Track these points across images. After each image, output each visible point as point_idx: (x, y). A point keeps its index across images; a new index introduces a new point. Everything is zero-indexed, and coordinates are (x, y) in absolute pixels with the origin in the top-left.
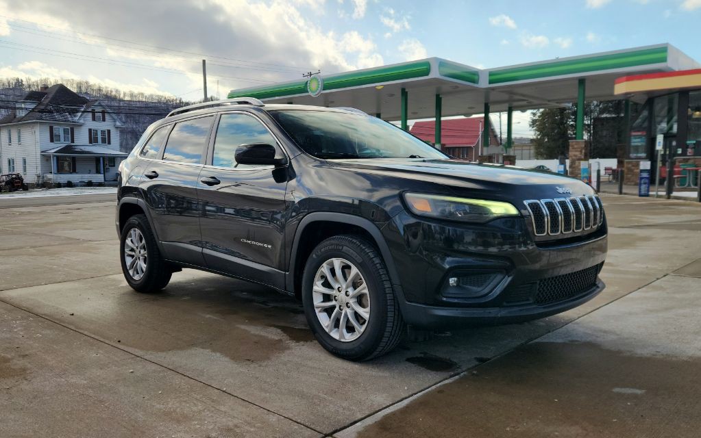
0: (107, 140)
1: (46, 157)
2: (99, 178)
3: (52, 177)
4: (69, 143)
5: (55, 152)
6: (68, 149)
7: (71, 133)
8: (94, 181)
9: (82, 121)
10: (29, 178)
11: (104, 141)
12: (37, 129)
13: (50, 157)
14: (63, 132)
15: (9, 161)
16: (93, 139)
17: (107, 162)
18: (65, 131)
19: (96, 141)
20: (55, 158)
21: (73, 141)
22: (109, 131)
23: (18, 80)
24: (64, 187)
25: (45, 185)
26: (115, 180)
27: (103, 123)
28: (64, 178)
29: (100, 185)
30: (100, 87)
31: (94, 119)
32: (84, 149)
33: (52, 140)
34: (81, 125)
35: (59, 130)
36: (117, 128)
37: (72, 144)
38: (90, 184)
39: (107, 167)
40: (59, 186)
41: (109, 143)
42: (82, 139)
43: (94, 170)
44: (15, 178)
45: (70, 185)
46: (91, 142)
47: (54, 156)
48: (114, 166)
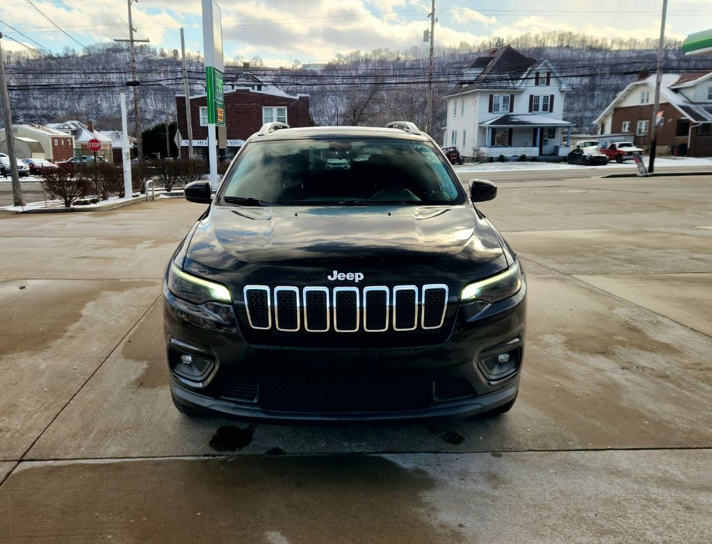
0: (549, 106)
1: (482, 129)
2: (534, 151)
3: (487, 151)
4: (507, 112)
5: (491, 124)
6: (505, 120)
7: (510, 102)
8: (527, 155)
9: (523, 87)
10: (466, 151)
11: (545, 109)
12: (478, 98)
13: (486, 129)
14: (502, 101)
15: (453, 133)
16: (533, 107)
17: (546, 133)
18: (505, 100)
19: (537, 109)
20: (491, 130)
21: (511, 110)
22: (552, 97)
23: (499, 40)
24: (496, 161)
25: (478, 159)
26: (552, 154)
27: (548, 87)
28: (497, 152)
29: (534, 159)
30: (584, 37)
31: (537, 84)
32: (521, 118)
33: (490, 111)
34: (521, 92)
35: (499, 99)
36: (562, 92)
37: (511, 114)
38: (523, 159)
39: (546, 138)
40: (491, 160)
41: (551, 111)
42: (521, 108)
43: (531, 143)
44: (452, 152)
45: (502, 159)
46: (530, 111)
47: (489, 128)
48: (554, 137)
